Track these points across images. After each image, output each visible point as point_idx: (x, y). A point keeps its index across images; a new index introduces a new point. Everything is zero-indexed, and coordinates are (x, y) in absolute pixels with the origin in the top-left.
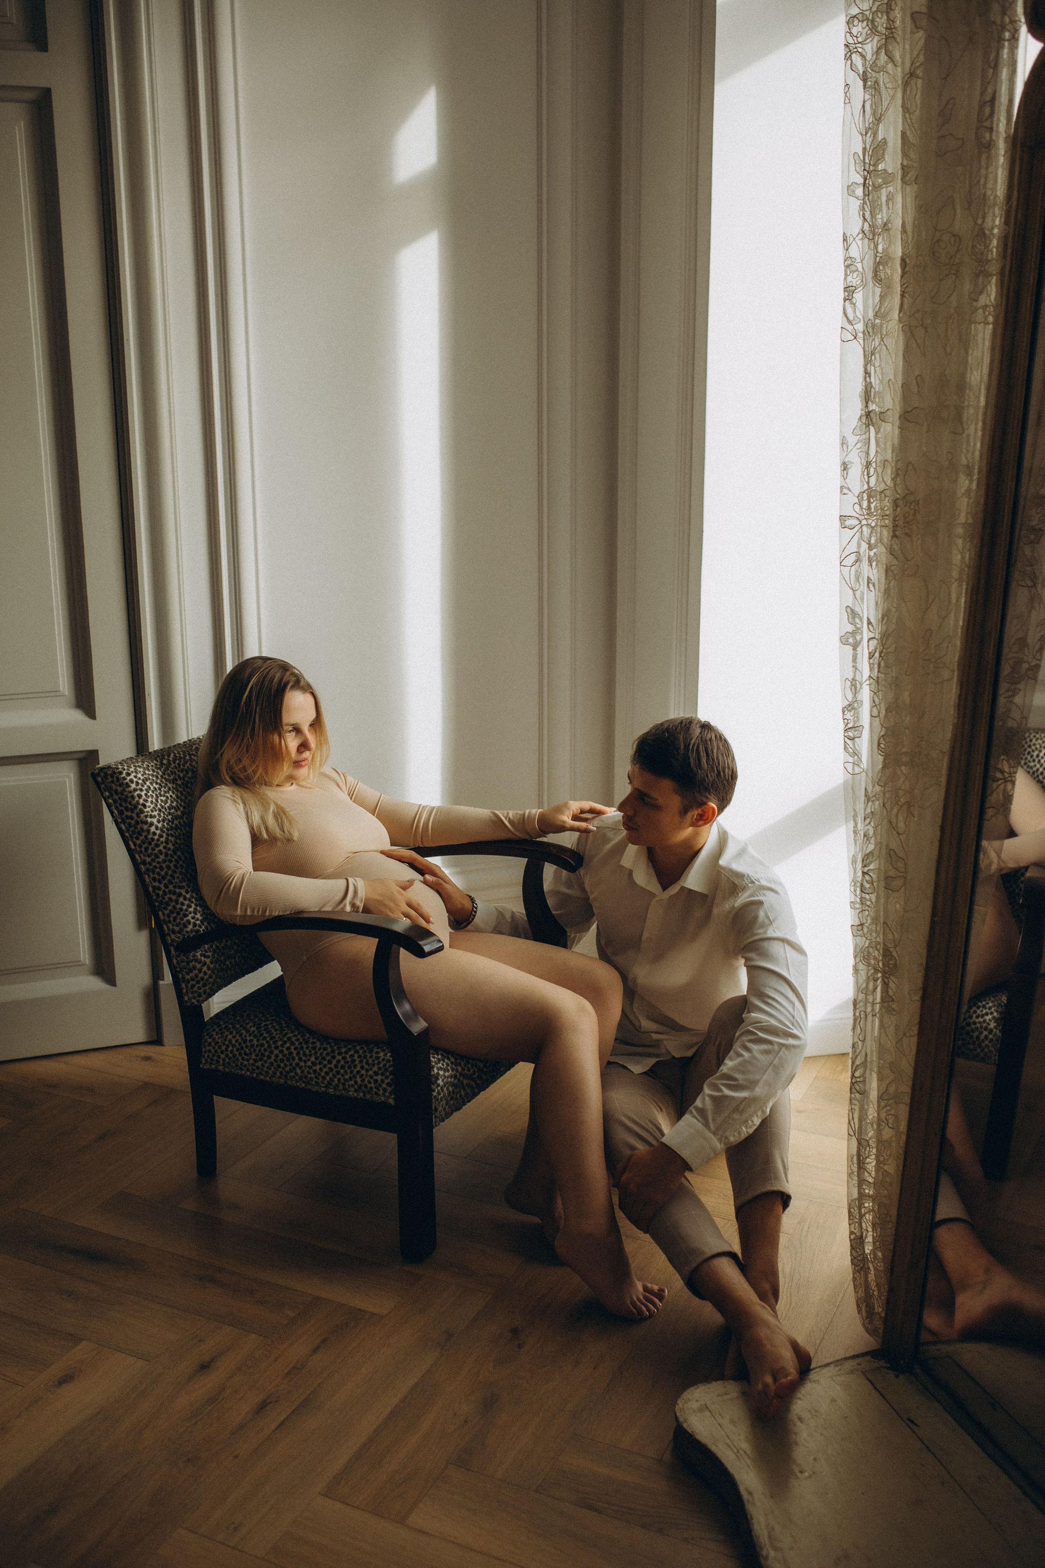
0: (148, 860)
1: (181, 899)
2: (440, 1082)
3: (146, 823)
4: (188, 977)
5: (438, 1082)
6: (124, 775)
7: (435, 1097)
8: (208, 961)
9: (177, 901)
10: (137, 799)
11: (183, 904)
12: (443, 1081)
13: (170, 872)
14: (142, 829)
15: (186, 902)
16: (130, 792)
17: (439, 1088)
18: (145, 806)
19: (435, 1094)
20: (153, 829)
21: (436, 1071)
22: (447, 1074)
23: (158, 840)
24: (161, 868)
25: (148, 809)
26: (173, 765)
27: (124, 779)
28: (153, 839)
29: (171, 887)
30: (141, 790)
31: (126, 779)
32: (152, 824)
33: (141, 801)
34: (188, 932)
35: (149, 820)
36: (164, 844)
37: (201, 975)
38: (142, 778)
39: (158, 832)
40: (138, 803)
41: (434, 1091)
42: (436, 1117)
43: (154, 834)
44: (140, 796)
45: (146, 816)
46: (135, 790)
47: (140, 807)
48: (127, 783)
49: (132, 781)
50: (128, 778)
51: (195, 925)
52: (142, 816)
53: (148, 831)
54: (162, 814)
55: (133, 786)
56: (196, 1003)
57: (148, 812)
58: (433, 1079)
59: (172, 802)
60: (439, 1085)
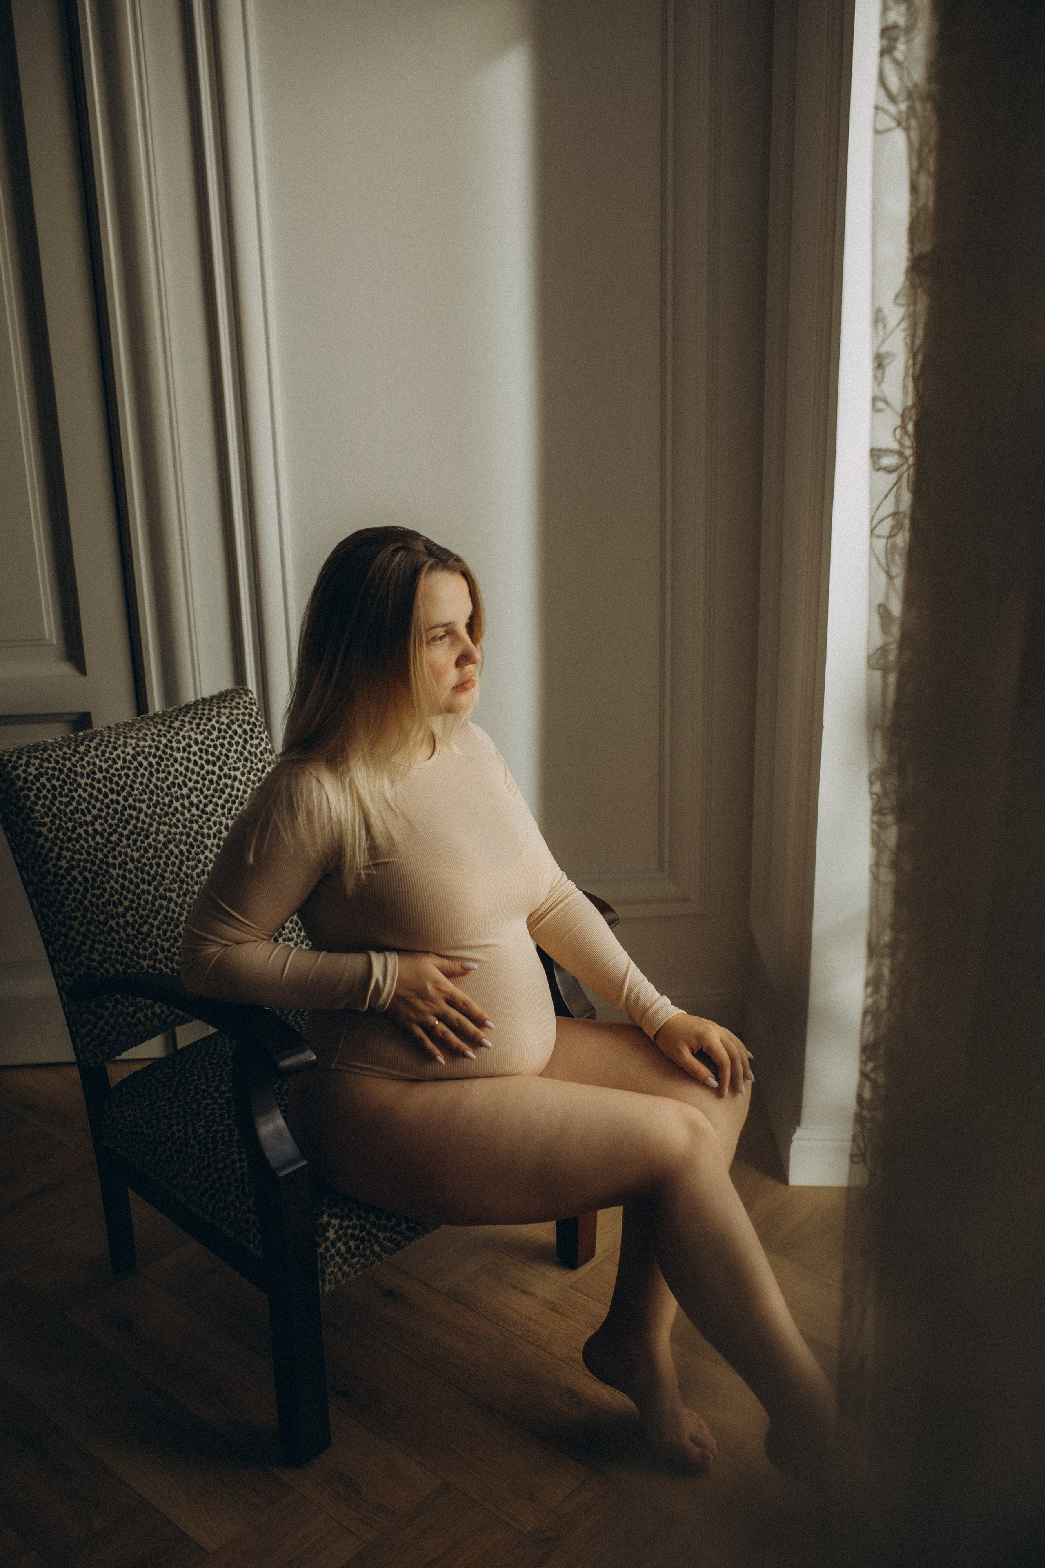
0: (36, 879)
1: (73, 934)
2: (331, 1234)
3: (33, 832)
4: (83, 1031)
5: (327, 1234)
6: (9, 769)
7: (321, 1254)
8: (106, 1014)
9: (67, 936)
10: (23, 800)
11: (74, 939)
12: (336, 1233)
13: (59, 898)
14: (28, 839)
15: (79, 938)
16: (16, 791)
17: (328, 1243)
18: (32, 810)
19: (321, 1250)
20: (41, 841)
21: (325, 1218)
22: (345, 1224)
23: (46, 855)
24: (49, 892)
25: (36, 815)
26: (93, 753)
27: (9, 773)
28: (40, 854)
29: (60, 917)
30: (30, 789)
31: (11, 774)
32: (40, 834)
33: (28, 803)
34: (79, 976)
35: (37, 829)
36: (54, 861)
37: (97, 1031)
38: (34, 772)
39: (48, 845)
40: (24, 805)
41: (320, 1246)
42: (323, 1280)
43: (43, 847)
44: (27, 797)
45: (33, 824)
46: (22, 789)
47: (27, 811)
48: (11, 780)
49: (18, 777)
50: (14, 773)
51: (89, 967)
52: (29, 823)
53: (35, 843)
54: (57, 822)
55: (20, 783)
56: (93, 1065)
57: (36, 818)
58: (320, 1231)
59: (79, 803)
60: (327, 1239)
